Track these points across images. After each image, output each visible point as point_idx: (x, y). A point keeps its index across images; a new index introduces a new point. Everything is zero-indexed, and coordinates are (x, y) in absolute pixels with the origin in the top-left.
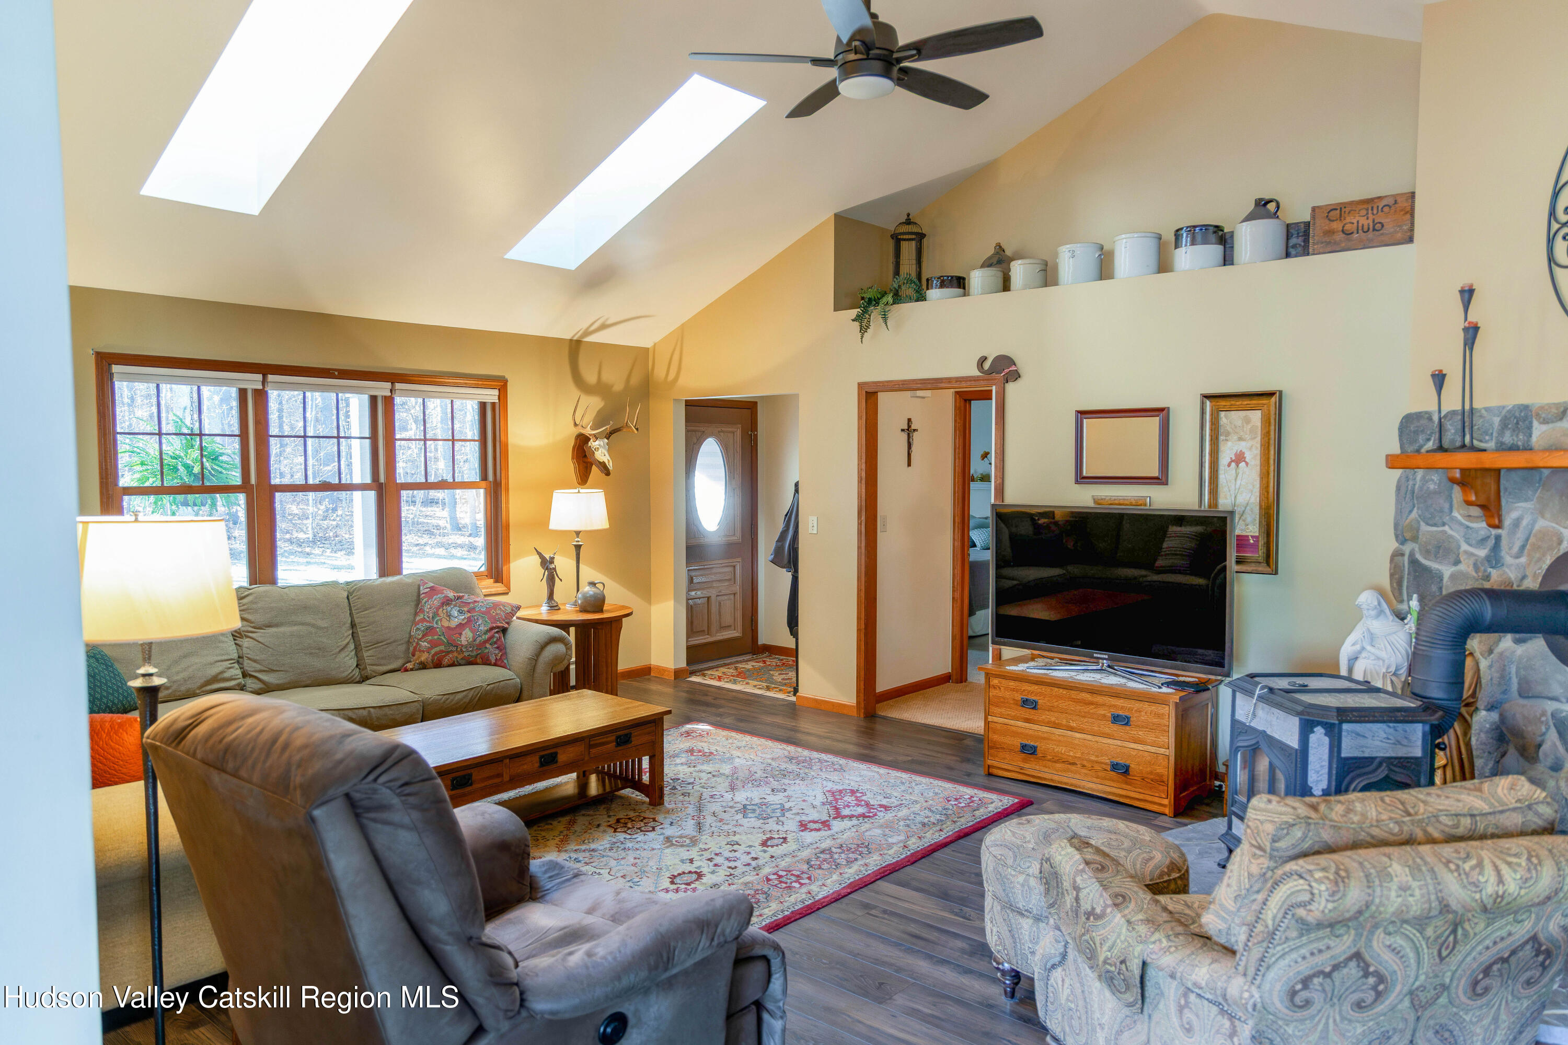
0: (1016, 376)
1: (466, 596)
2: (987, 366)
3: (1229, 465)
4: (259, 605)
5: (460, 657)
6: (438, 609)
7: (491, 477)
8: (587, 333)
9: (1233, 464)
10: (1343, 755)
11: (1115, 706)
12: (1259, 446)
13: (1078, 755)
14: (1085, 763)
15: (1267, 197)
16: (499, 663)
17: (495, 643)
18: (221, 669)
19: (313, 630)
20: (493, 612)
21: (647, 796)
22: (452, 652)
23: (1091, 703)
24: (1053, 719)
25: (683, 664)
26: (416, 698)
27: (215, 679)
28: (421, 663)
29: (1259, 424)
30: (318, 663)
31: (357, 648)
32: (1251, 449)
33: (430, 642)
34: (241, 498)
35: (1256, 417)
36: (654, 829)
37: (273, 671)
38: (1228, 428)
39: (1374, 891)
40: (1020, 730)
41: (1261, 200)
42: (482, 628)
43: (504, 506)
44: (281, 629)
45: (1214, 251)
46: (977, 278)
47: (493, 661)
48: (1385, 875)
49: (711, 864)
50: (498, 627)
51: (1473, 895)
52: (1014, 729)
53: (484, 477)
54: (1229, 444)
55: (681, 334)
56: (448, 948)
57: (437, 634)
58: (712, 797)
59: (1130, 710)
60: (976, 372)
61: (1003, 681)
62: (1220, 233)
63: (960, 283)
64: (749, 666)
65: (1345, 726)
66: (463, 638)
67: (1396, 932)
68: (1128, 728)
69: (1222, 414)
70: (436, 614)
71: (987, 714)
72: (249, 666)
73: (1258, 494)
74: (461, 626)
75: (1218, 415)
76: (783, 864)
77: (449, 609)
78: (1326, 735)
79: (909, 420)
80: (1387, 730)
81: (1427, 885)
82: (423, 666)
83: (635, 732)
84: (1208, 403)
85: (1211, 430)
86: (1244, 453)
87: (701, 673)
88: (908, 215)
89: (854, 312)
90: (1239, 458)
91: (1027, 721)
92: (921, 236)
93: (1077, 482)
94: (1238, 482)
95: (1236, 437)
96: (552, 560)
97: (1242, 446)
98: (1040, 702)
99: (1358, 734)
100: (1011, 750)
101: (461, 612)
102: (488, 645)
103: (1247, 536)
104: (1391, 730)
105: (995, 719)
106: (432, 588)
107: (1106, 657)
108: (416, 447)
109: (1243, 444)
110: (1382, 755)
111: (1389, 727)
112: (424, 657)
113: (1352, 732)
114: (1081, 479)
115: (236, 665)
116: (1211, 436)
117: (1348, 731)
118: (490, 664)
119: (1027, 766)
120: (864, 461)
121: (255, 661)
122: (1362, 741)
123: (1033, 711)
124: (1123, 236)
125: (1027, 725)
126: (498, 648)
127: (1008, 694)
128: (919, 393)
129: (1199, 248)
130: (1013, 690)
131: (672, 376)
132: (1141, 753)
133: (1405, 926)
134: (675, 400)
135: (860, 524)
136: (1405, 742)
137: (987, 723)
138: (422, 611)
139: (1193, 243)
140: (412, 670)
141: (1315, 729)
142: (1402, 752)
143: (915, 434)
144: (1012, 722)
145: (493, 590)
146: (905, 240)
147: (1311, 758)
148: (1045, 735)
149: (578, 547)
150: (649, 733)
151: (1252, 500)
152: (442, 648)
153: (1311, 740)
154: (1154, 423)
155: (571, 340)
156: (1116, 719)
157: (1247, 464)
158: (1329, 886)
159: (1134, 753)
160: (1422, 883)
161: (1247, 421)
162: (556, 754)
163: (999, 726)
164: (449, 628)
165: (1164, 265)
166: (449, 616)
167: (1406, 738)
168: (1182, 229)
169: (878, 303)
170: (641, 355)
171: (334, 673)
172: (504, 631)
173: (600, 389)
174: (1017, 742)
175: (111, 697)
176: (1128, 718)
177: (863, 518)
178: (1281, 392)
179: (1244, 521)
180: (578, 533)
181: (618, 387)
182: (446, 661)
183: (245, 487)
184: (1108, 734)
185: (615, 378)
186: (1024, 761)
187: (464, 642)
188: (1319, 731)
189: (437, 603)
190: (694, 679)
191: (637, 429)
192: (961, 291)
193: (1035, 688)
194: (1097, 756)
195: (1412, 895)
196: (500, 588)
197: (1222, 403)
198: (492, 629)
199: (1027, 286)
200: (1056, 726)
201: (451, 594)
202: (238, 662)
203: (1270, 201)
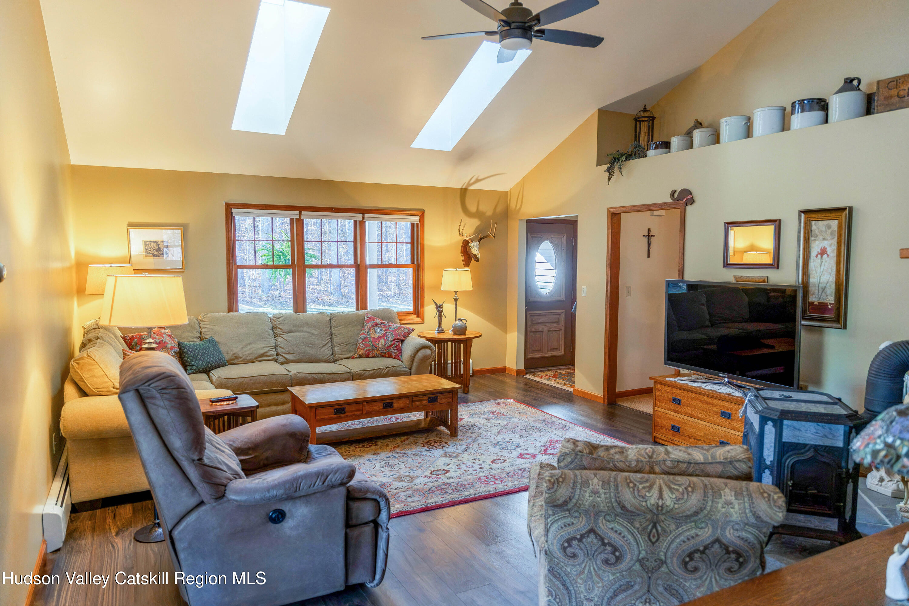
0: (692, 201)
1: (386, 322)
2: (676, 195)
3: (817, 256)
4: (286, 322)
5: (378, 353)
6: (370, 328)
7: (416, 263)
8: (469, 184)
9: (819, 256)
10: (784, 440)
11: (723, 406)
12: (836, 243)
13: (702, 435)
14: (706, 440)
15: (852, 76)
16: (396, 357)
17: (396, 347)
18: (266, 351)
19: (310, 335)
20: (397, 332)
21: (450, 431)
22: (374, 350)
23: (710, 403)
24: (689, 412)
25: (522, 367)
26: (349, 371)
27: (263, 355)
28: (360, 355)
29: (836, 229)
30: (312, 351)
31: (332, 347)
32: (830, 246)
33: (365, 345)
34: (290, 271)
35: (834, 224)
36: (443, 447)
37: (290, 353)
38: (817, 232)
39: (575, 491)
40: (671, 417)
41: (847, 79)
42: (390, 339)
43: (421, 277)
44: (295, 334)
45: (818, 115)
46: (675, 141)
47: (394, 356)
48: (586, 483)
49: (457, 467)
50: (398, 339)
51: (641, 503)
52: (668, 416)
53: (413, 262)
54: (817, 242)
55: (523, 183)
56: (183, 462)
57: (368, 341)
58: (485, 436)
59: (731, 409)
60: (670, 200)
61: (663, 386)
62: (823, 103)
63: (667, 145)
64: (563, 372)
65: (785, 422)
66: (380, 344)
67: (613, 521)
68: (730, 421)
69: (813, 223)
70: (369, 331)
71: (655, 406)
72: (280, 350)
73: (834, 276)
74: (380, 337)
75: (810, 223)
76: (493, 472)
77: (376, 328)
78: (773, 426)
79: (649, 230)
80: (817, 427)
81: (610, 493)
82: (361, 357)
83: (439, 397)
84: (803, 215)
85: (805, 233)
86: (826, 249)
87: (534, 374)
88: (645, 106)
89: (606, 167)
90: (823, 252)
91: (675, 411)
92: (652, 119)
93: (724, 267)
94: (822, 267)
95: (821, 238)
96: (441, 307)
97: (826, 244)
98: (683, 401)
99: (795, 428)
100: (667, 429)
101: (381, 330)
102: (391, 348)
103: (827, 303)
104: (820, 428)
105: (659, 409)
106: (370, 318)
107: (726, 376)
108: (376, 247)
109: (826, 242)
110: (812, 443)
111: (818, 425)
112: (361, 352)
113: (790, 426)
114: (727, 265)
115: (274, 350)
116: (805, 237)
117: (787, 425)
118: (392, 358)
119: (674, 438)
120: (610, 254)
121: (283, 348)
122: (797, 433)
123: (678, 406)
124: (759, 110)
125: (675, 414)
126: (397, 349)
127: (665, 395)
128: (656, 213)
129: (807, 114)
130: (668, 392)
131: (518, 208)
132: (737, 437)
133: (617, 518)
134: (519, 220)
135: (607, 291)
136: (830, 436)
137: (654, 411)
138: (364, 329)
139: (803, 111)
140: (356, 358)
141: (768, 423)
142: (828, 442)
143: (653, 238)
144: (667, 412)
145: (415, 321)
146: (643, 121)
147: (766, 441)
148: (685, 421)
149: (456, 300)
150: (448, 398)
151: (831, 279)
152: (370, 348)
153: (765, 429)
154: (770, 230)
155: (461, 189)
156: (723, 414)
157: (828, 256)
158: (548, 485)
159: (733, 436)
160: (607, 491)
161: (829, 227)
162: (392, 403)
163: (660, 413)
164: (374, 338)
165: (785, 126)
166: (375, 332)
167: (832, 434)
168: (795, 102)
169: (619, 160)
170: (504, 195)
171: (319, 356)
172: (402, 341)
173: (478, 215)
174: (669, 424)
175: (212, 360)
176: (730, 414)
177: (609, 287)
178: (851, 209)
179: (825, 293)
180: (456, 292)
181: (489, 213)
182: (371, 355)
183: (292, 266)
184: (718, 423)
185: (487, 208)
186: (673, 435)
187: (380, 346)
188: (770, 423)
189: (370, 325)
190: (529, 376)
191: (494, 237)
192: (667, 150)
193: (679, 392)
194: (712, 436)
195: (599, 497)
196: (419, 320)
197: (813, 215)
198: (394, 340)
199: (701, 146)
200: (691, 416)
201: (378, 321)
202: (275, 348)
203: (853, 80)
